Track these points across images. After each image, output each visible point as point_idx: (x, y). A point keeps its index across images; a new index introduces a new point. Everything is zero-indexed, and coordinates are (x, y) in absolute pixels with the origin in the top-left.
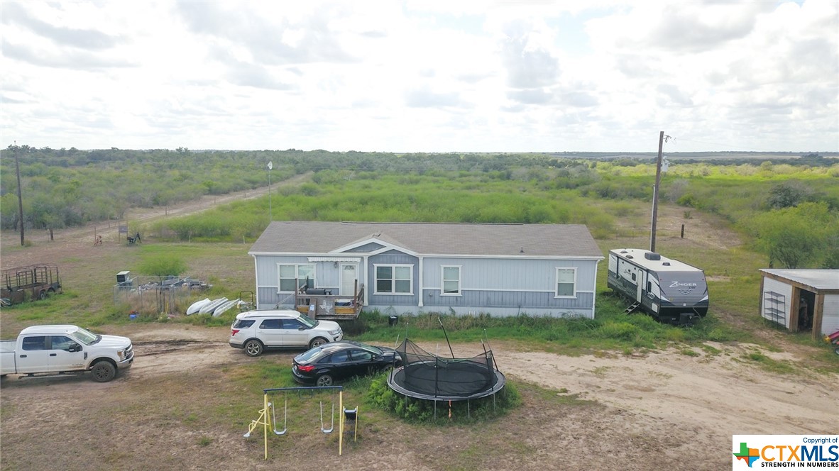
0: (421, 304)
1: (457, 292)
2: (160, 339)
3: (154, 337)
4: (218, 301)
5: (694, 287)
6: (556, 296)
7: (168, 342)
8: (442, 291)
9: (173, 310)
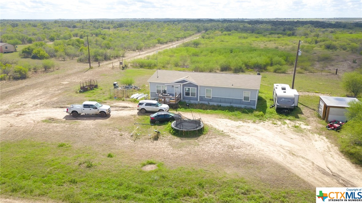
0: (199, 100)
1: (210, 97)
2: (121, 106)
3: (119, 105)
4: (140, 95)
5: (289, 101)
6: (243, 101)
7: (122, 107)
8: (206, 97)
9: (127, 96)
